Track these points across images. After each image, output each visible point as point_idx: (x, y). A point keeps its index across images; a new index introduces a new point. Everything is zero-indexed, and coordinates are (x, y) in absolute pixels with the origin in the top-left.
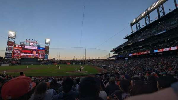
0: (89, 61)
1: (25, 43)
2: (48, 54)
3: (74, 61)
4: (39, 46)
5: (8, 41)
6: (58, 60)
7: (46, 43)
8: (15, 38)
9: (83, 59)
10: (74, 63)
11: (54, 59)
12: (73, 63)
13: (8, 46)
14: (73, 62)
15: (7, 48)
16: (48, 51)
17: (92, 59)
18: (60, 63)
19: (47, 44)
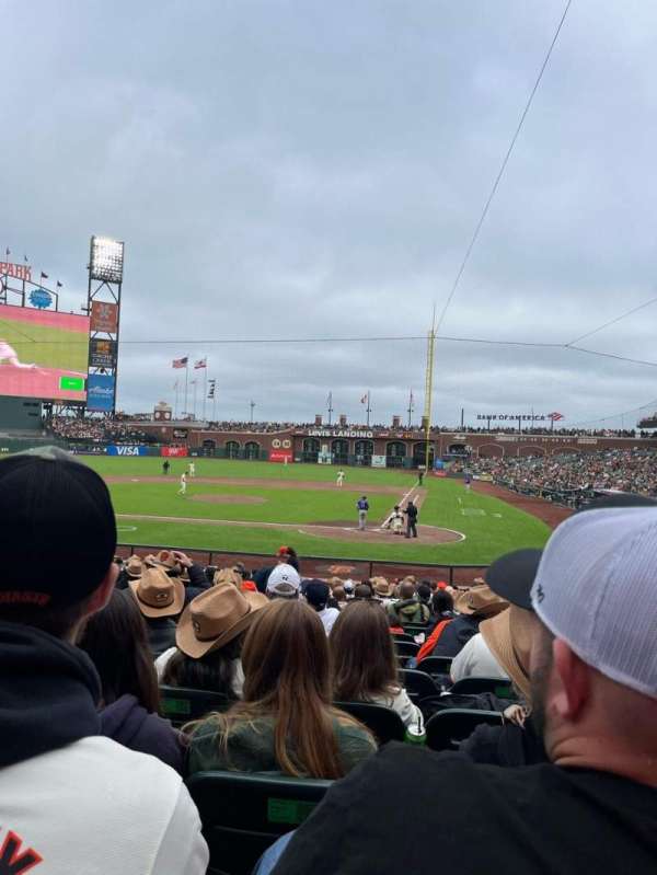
0: (460, 438)
2: (114, 366)
3: (324, 439)
4: (41, 298)
6: (191, 418)
7: (92, 277)
9: (403, 423)
10: (325, 452)
11: (161, 414)
12: (318, 449)
14: (316, 442)
16: (113, 347)
17: (483, 424)
18: (209, 444)
19: (106, 281)
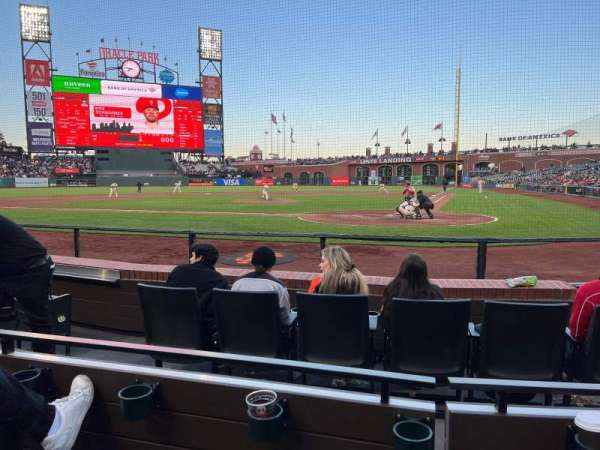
0: (484, 157)
1: (100, 68)
2: (221, 123)
3: (373, 166)
4: (167, 76)
5: (23, 58)
6: (276, 158)
7: (201, 58)
8: (49, 42)
9: (436, 150)
10: (373, 176)
11: (256, 154)
12: (368, 174)
13: (28, 87)
14: (367, 169)
15: (26, 96)
16: (220, 109)
18: (289, 175)
19: (211, 60)
